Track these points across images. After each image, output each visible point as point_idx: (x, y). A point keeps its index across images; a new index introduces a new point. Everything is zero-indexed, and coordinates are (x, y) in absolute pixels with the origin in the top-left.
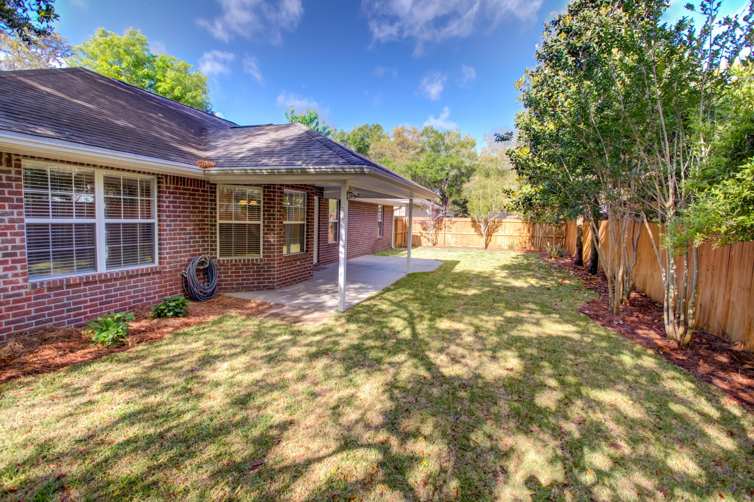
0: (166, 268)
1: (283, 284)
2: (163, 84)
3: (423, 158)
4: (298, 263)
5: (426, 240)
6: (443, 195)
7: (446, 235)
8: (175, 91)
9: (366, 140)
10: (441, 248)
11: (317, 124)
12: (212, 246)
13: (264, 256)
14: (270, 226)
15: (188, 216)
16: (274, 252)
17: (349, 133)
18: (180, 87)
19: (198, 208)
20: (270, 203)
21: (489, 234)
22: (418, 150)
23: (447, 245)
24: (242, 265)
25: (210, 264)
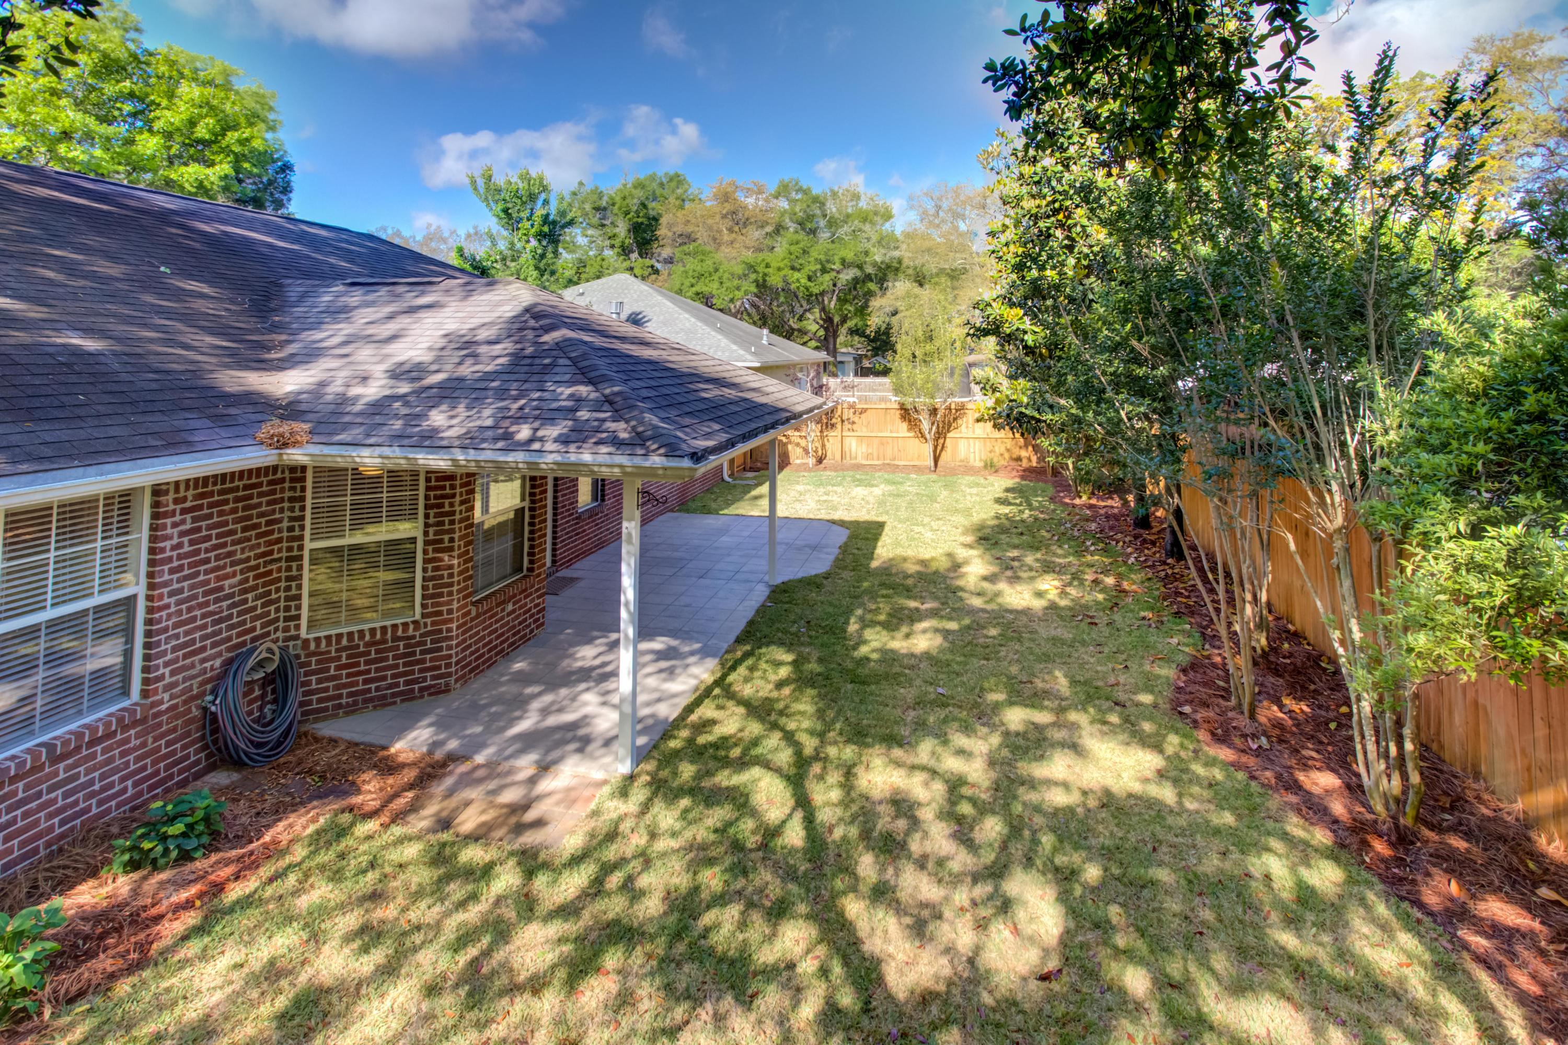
0: (161, 702)
1: (471, 672)
2: (168, 113)
3: (782, 247)
4: (510, 607)
5: (799, 451)
6: (829, 320)
7: (847, 441)
8: (198, 128)
9: (652, 205)
10: (835, 469)
11: (546, 202)
12: (287, 609)
13: (424, 616)
14: (441, 541)
15: (230, 554)
16: (450, 603)
17: (612, 193)
18: (211, 121)
19: (256, 526)
20: (444, 488)
21: (941, 434)
22: (769, 229)
23: (847, 461)
24: (367, 645)
25: (282, 659)
